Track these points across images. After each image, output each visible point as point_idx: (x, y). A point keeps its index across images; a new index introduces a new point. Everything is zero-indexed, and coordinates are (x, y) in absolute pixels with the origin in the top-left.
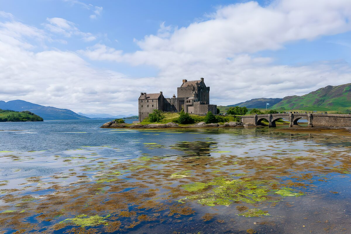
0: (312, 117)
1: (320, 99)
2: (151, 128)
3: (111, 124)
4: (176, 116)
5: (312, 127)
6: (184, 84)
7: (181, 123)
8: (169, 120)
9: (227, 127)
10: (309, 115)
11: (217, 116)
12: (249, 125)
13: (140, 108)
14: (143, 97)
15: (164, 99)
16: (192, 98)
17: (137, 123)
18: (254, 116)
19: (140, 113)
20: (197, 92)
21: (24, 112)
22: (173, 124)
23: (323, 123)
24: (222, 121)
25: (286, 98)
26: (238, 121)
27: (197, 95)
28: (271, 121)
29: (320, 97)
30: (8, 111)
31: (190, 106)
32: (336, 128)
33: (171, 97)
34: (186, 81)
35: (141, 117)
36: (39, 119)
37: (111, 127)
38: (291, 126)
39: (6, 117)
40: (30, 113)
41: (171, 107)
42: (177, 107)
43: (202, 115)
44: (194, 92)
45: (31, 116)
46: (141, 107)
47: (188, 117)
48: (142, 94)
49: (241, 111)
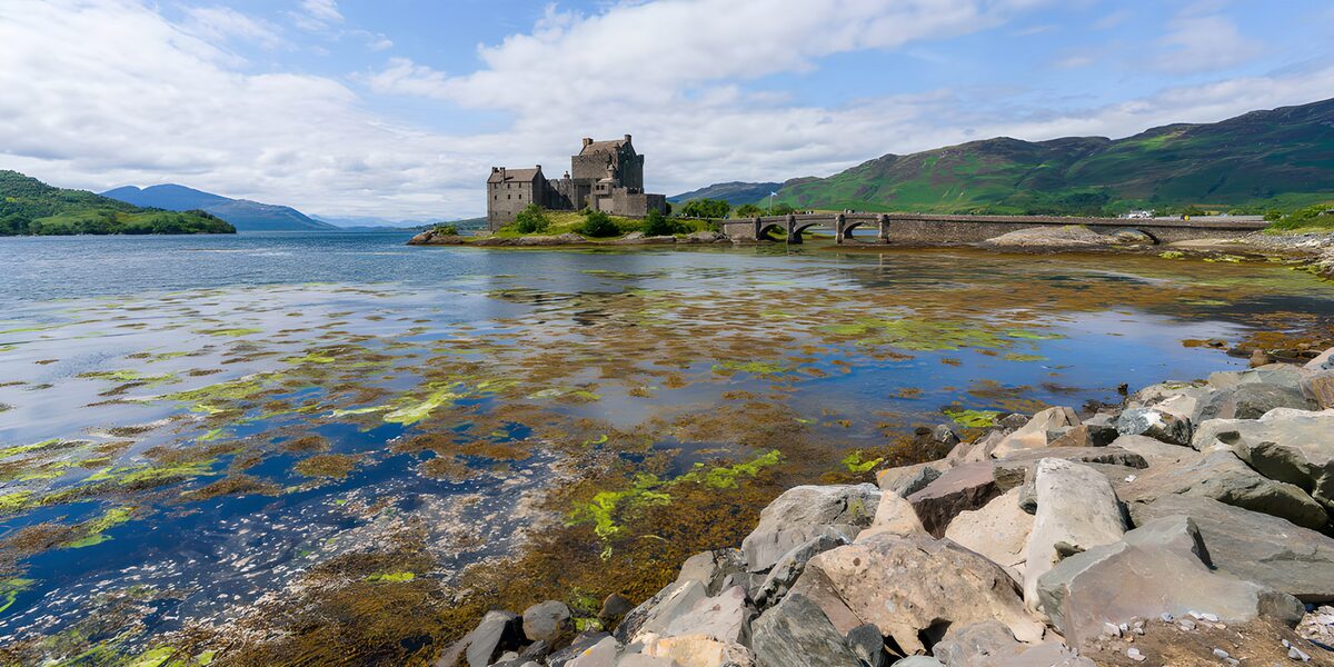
0: (886, 220)
1: (870, 184)
2: (527, 245)
3: (430, 237)
4: (577, 219)
5: (888, 242)
6: (586, 150)
7: (591, 235)
8: (564, 227)
9: (696, 242)
10: (880, 217)
11: (669, 220)
12: (741, 239)
13: (490, 203)
14: (498, 178)
15: (546, 182)
16: (608, 179)
17: (488, 235)
18: (754, 220)
19: (490, 212)
20: (616, 166)
21: (190, 212)
22: (575, 238)
23: (913, 234)
24: (682, 231)
25: (790, 183)
26: (718, 231)
27: (617, 174)
28: (791, 230)
29: (869, 180)
30: (150, 210)
31: (604, 196)
32: (949, 244)
33: (561, 177)
34: (591, 141)
35: (492, 220)
36: (226, 228)
37: (433, 243)
38: (840, 242)
39: (148, 225)
40: (204, 215)
41: (561, 200)
42: (573, 200)
43: (635, 217)
44: (611, 167)
45: (207, 222)
46: (493, 199)
47: (607, 222)
48: (496, 170)
49: (715, 209)
